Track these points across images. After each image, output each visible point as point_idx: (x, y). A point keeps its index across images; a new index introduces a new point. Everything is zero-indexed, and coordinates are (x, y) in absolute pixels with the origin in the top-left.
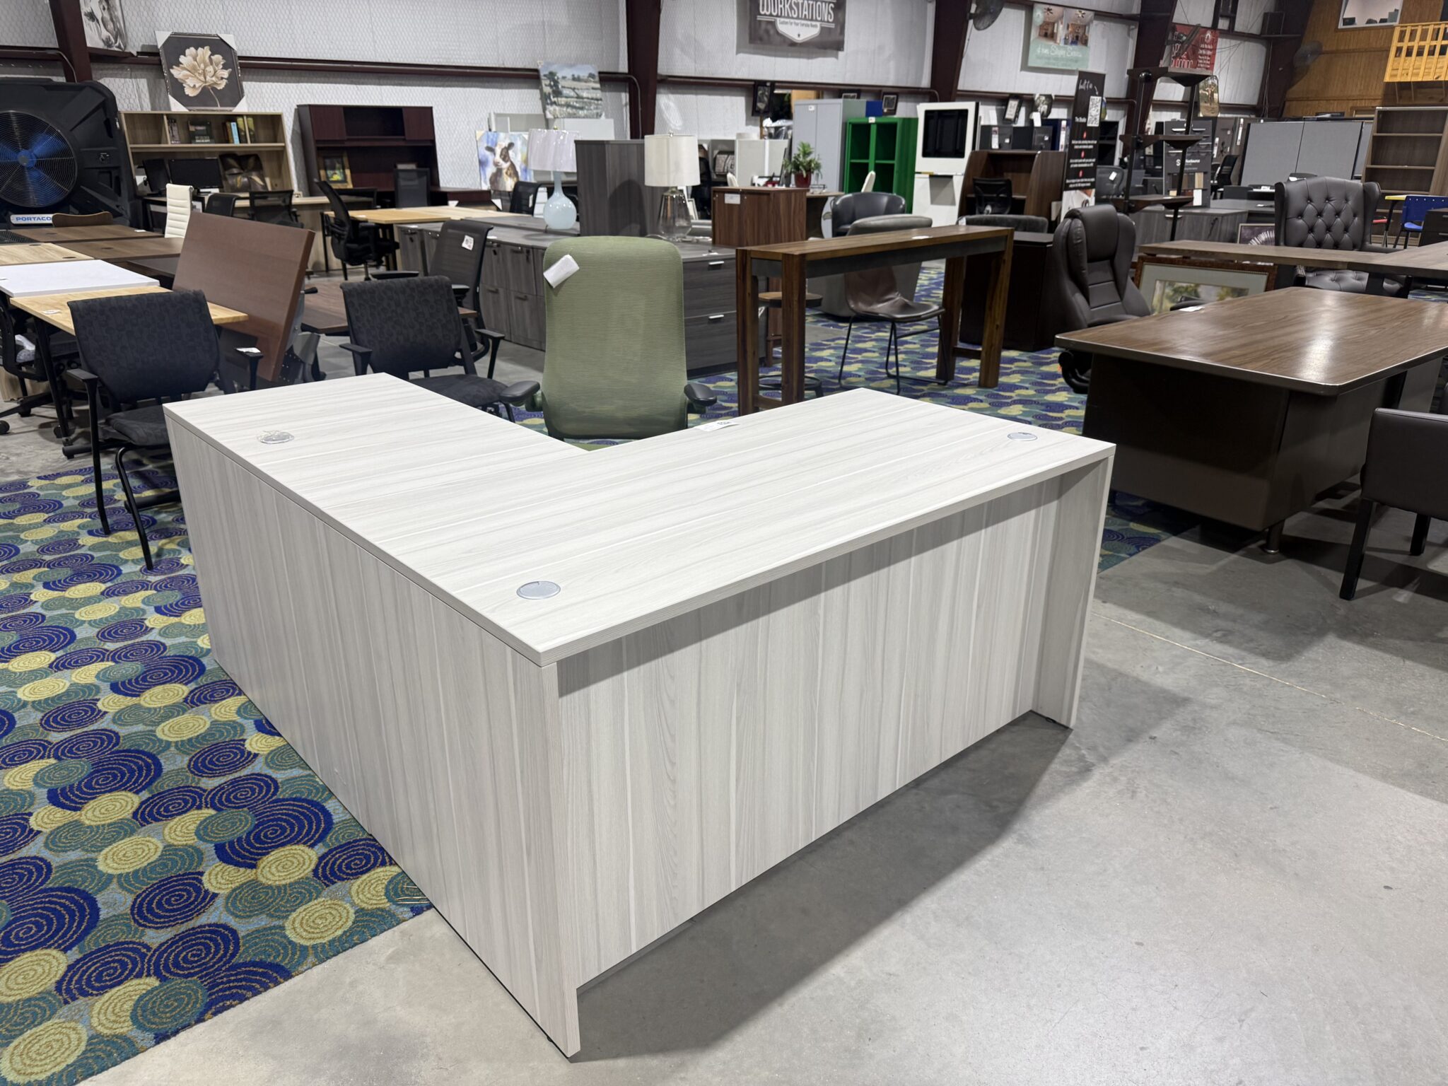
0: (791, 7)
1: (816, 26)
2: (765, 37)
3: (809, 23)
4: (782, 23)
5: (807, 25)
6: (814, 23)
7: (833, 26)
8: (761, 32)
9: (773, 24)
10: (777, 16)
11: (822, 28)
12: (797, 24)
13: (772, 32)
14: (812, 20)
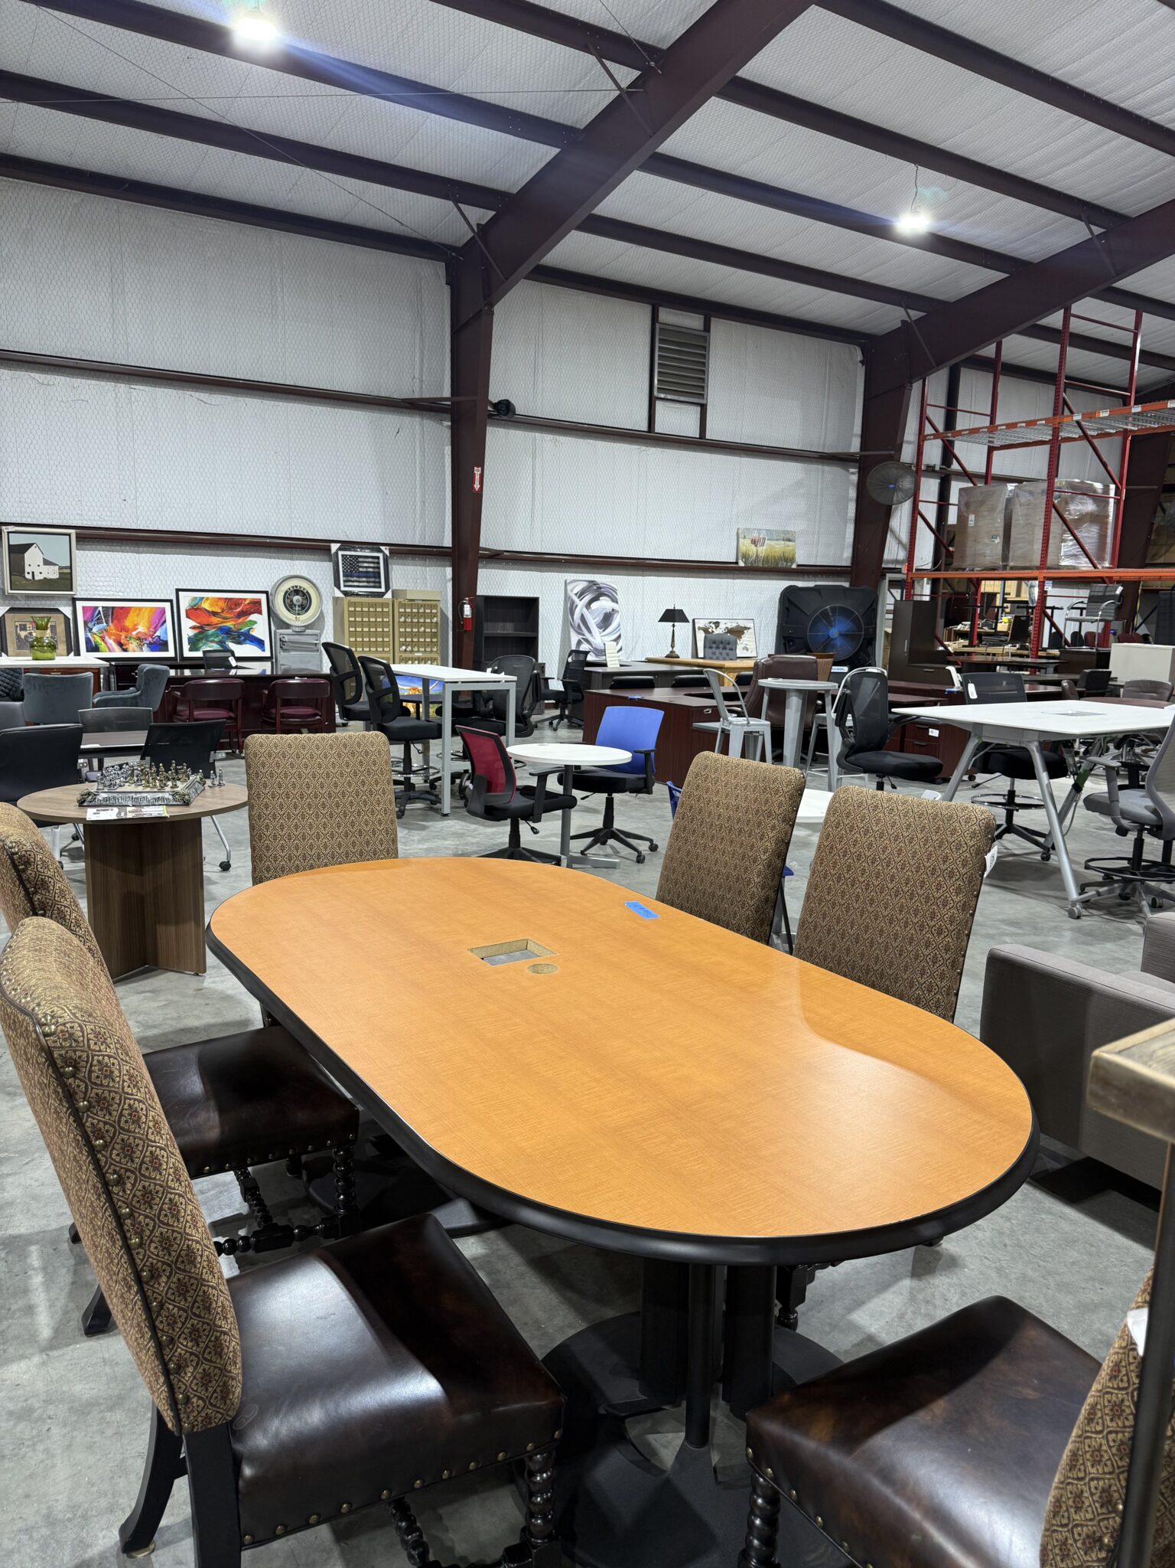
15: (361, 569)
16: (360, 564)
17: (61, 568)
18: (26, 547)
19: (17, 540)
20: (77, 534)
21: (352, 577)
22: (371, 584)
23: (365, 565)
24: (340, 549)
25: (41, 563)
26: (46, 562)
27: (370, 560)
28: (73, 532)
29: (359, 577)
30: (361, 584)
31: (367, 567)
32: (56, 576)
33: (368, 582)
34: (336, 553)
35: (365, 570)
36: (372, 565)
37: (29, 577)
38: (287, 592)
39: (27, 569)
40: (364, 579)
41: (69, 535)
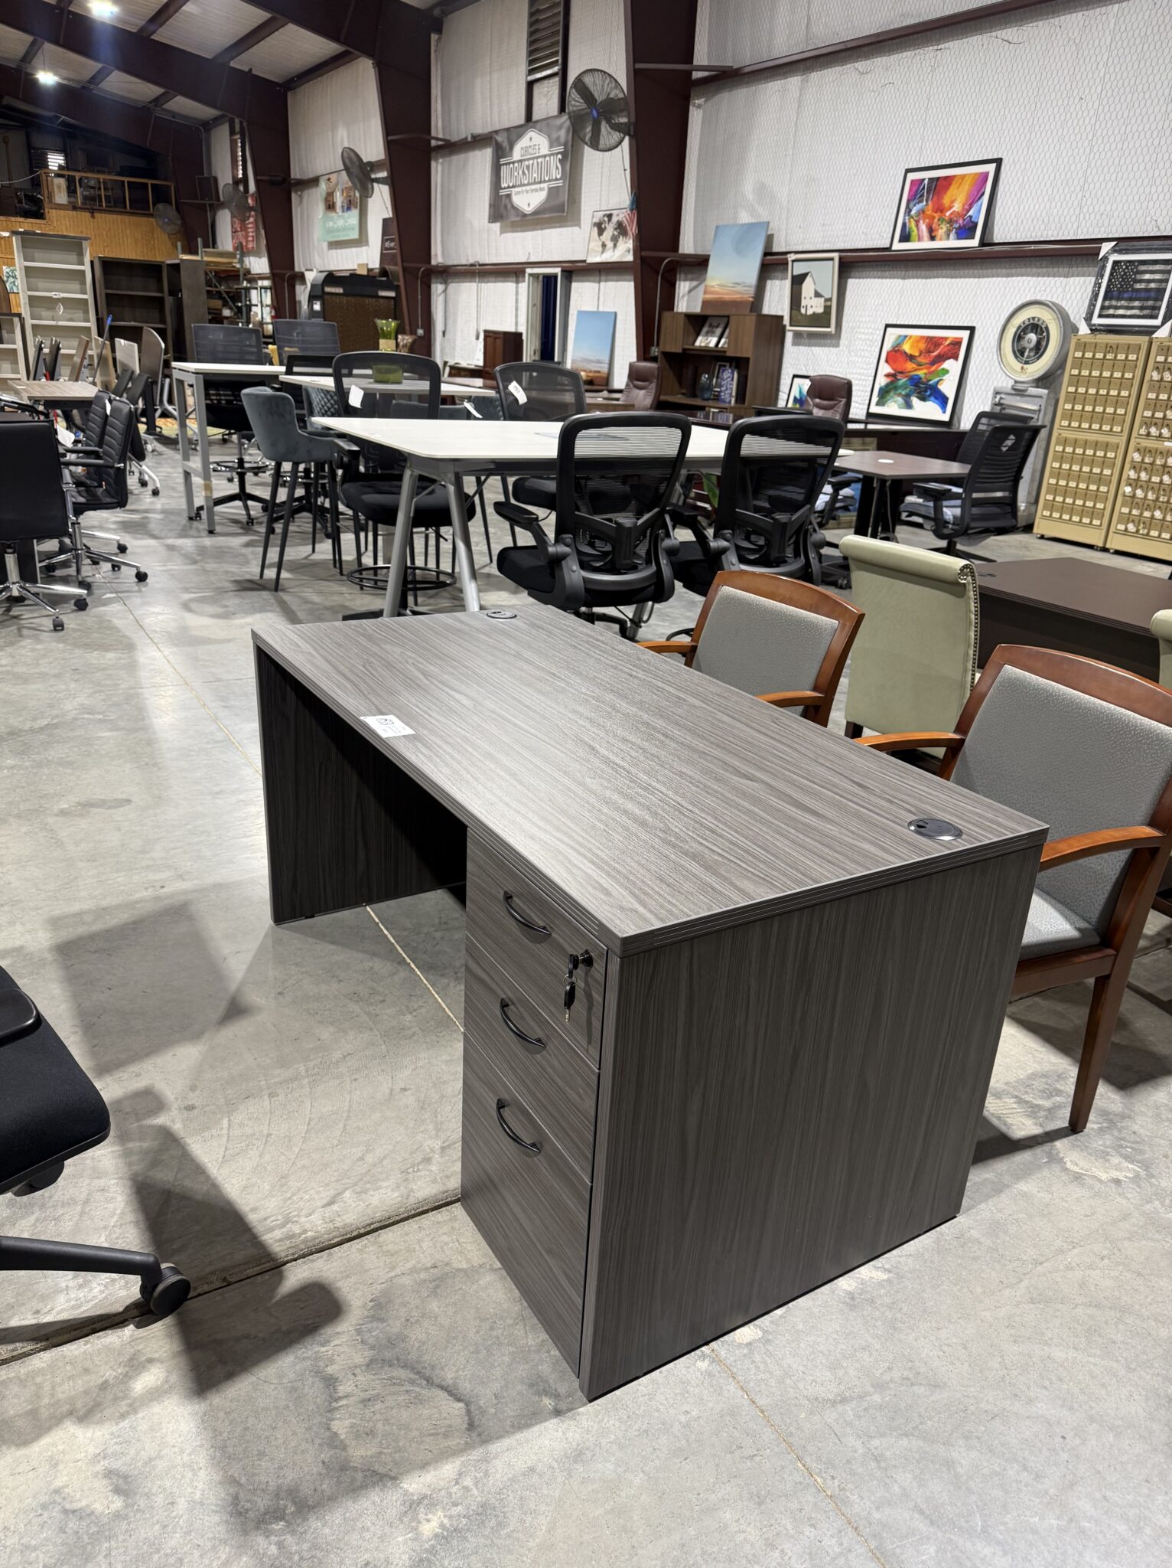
0: (523, 173)
1: (542, 189)
2: (505, 214)
3: (537, 186)
4: (518, 193)
5: (536, 190)
6: (542, 185)
7: (560, 183)
8: (502, 208)
9: (509, 196)
10: (513, 187)
11: (550, 189)
12: (527, 192)
13: (509, 206)
14: (540, 182)
15: (1138, 286)
16: (1139, 277)
17: (827, 300)
18: (803, 277)
19: (799, 269)
20: (840, 258)
21: (1119, 299)
22: (1146, 312)
23: (1147, 276)
24: (1114, 250)
25: (813, 295)
26: (817, 295)
27: (1157, 267)
28: (836, 255)
29: (1131, 299)
30: (1129, 312)
31: (1149, 281)
32: (820, 310)
33: (1141, 308)
34: (1105, 258)
35: (1143, 286)
36: (1157, 277)
37: (803, 311)
38: (1020, 327)
39: (804, 303)
40: (1137, 304)
41: (832, 259)
